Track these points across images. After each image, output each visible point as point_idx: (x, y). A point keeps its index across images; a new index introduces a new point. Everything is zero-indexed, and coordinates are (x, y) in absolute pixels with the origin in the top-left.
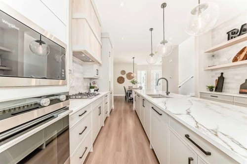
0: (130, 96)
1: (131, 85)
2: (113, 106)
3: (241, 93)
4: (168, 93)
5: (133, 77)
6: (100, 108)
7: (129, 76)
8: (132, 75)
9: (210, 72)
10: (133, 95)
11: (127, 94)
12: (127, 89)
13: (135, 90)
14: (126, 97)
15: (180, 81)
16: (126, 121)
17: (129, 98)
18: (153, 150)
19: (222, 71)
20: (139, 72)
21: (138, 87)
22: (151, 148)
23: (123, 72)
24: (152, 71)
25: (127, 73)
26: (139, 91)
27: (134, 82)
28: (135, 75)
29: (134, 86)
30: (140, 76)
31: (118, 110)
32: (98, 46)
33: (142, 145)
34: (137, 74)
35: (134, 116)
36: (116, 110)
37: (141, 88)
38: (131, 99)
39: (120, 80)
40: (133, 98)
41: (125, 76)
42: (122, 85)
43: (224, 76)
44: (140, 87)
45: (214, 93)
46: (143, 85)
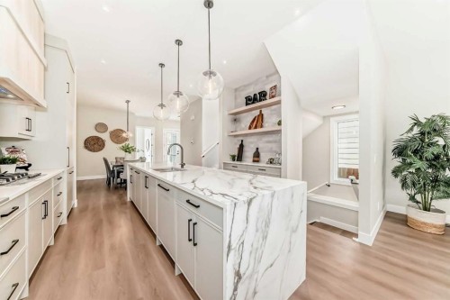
0: (118, 177)
1: (122, 154)
2: (75, 203)
3: (254, 161)
4: (183, 165)
5: (126, 139)
6: (45, 203)
7: (117, 136)
8: (124, 135)
9: (233, 138)
10: (127, 174)
11: (111, 172)
12: (112, 162)
13: (131, 164)
14: (109, 179)
15: (204, 148)
16: (111, 223)
17: (116, 181)
18: (161, 246)
19: (241, 138)
20: (138, 130)
21: (137, 158)
22: (158, 244)
23: (101, 127)
24: (165, 131)
25: (111, 128)
26: (138, 165)
27: (127, 150)
28: (131, 135)
29: (128, 157)
30: (142, 138)
31: (90, 207)
32: (36, 68)
33: (144, 246)
34: (134, 134)
35: (129, 210)
36: (83, 210)
37: (142, 160)
38: (121, 183)
39: (93, 144)
40: (125, 181)
41: (105, 136)
42: (99, 156)
43: (244, 143)
44: (141, 158)
45: (236, 162)
46: (148, 155)
